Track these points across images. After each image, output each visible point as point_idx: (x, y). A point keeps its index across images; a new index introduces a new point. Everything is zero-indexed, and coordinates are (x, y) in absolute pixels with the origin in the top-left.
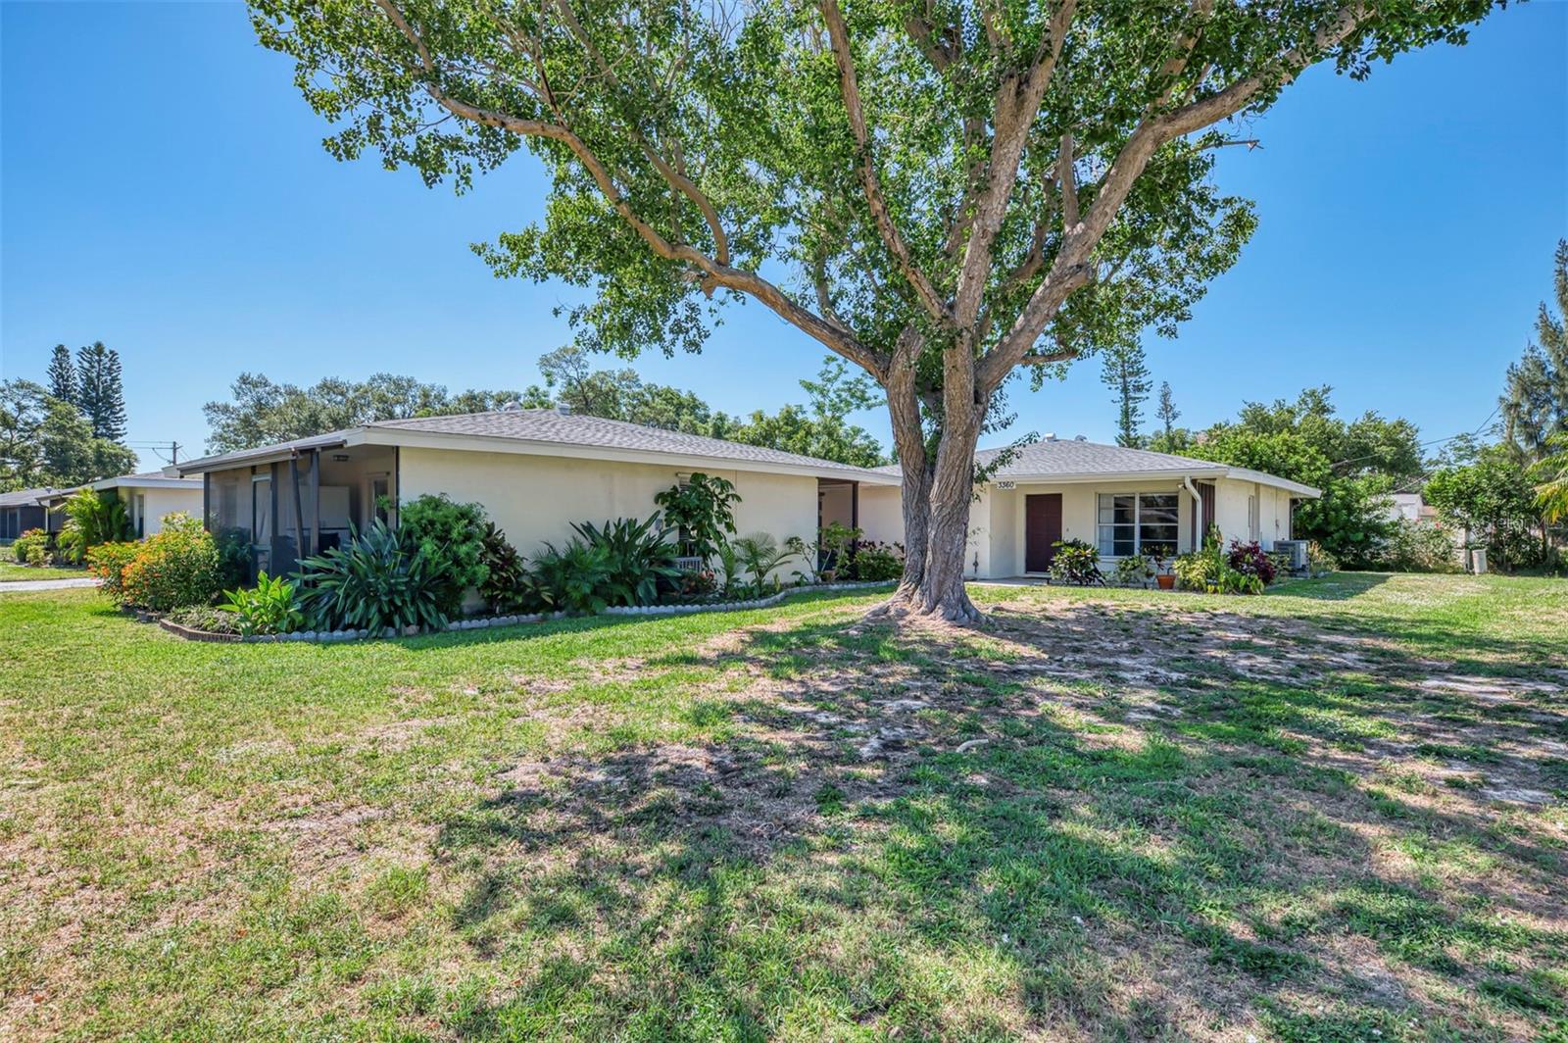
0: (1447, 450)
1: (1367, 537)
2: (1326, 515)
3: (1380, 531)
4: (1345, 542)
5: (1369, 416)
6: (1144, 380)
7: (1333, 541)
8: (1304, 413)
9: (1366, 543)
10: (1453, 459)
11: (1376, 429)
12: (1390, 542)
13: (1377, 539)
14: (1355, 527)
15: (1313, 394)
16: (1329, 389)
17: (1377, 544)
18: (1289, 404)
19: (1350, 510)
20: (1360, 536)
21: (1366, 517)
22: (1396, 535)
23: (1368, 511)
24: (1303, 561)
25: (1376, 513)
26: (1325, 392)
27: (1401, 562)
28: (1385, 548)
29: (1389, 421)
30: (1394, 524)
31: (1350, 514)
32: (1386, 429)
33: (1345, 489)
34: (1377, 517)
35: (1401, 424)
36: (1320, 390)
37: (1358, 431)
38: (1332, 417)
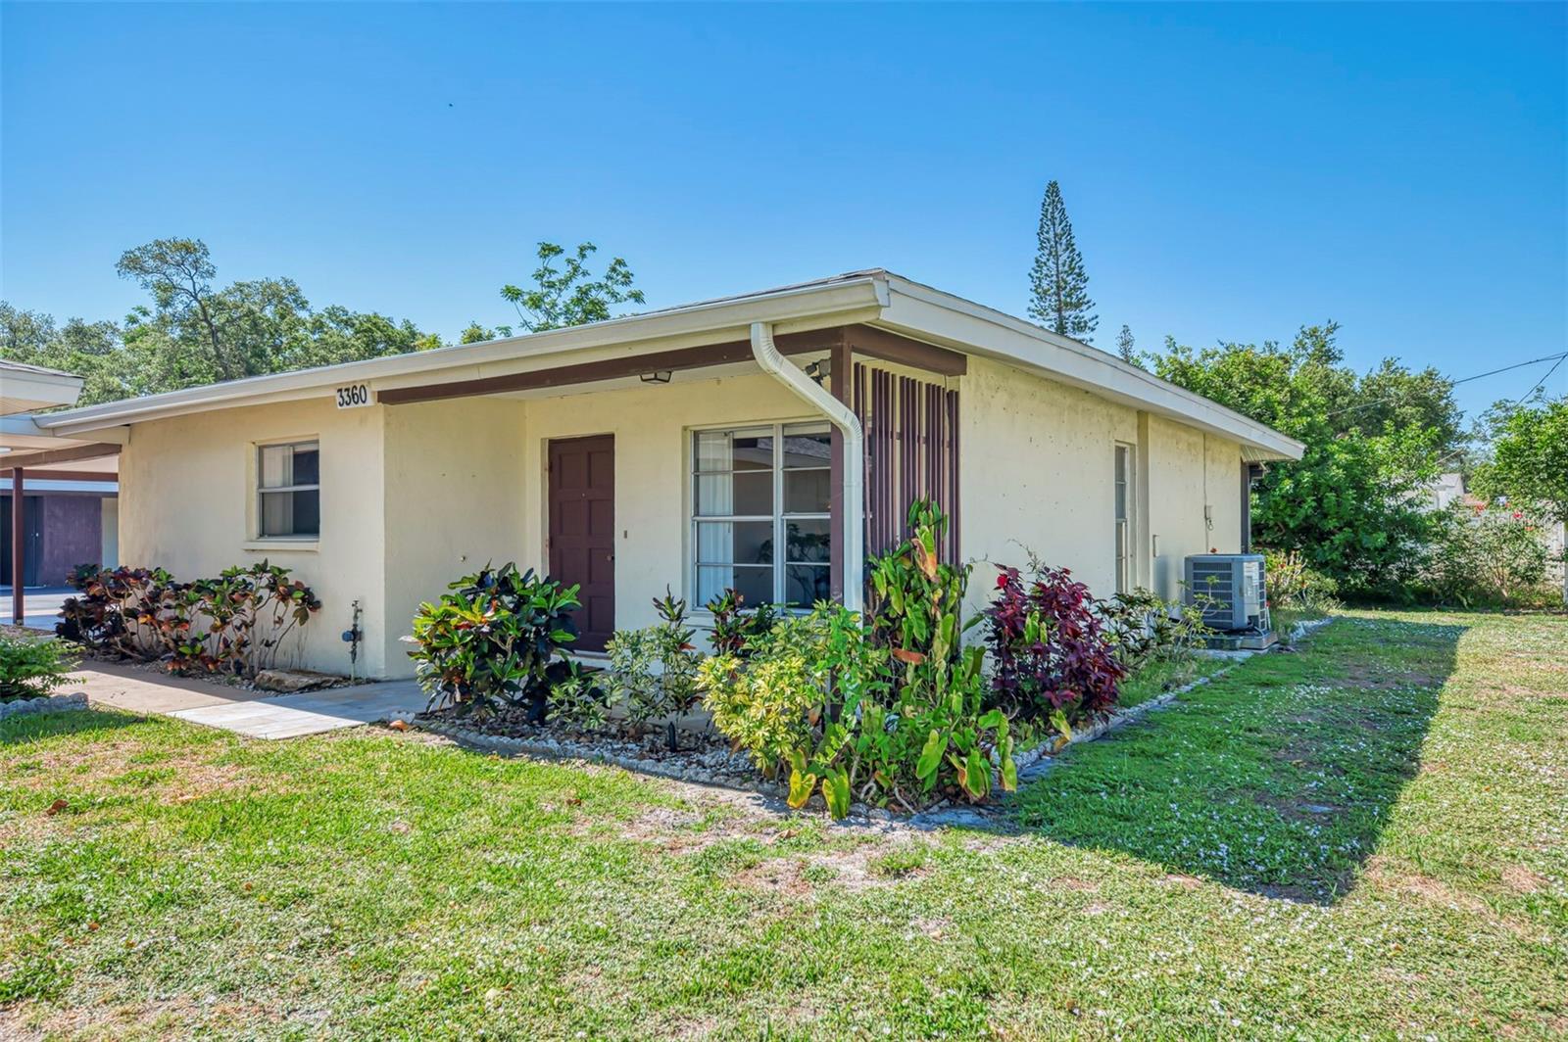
0: (1482, 420)
1: (1391, 539)
2: (1319, 501)
3: (1415, 528)
4: (1353, 549)
5: (1388, 365)
6: (1087, 315)
7: (1333, 549)
8: (1302, 361)
9: (1389, 552)
10: (1489, 433)
11: (1397, 384)
12: (1433, 548)
13: (1410, 544)
14: (1373, 522)
15: (1314, 333)
16: (1335, 327)
17: (1411, 553)
18: (1283, 350)
19: (1363, 492)
20: (1381, 539)
21: (1390, 502)
22: (1443, 535)
23: (1395, 491)
24: (1251, 605)
25: (1409, 495)
26: (1329, 331)
27: (1453, 585)
28: (1424, 560)
29: (1415, 372)
30: (1441, 517)
31: (1361, 498)
32: (1410, 382)
33: (1354, 450)
34: (1410, 503)
35: (1430, 375)
36: (1324, 327)
37: (1375, 389)
38: (1337, 366)
